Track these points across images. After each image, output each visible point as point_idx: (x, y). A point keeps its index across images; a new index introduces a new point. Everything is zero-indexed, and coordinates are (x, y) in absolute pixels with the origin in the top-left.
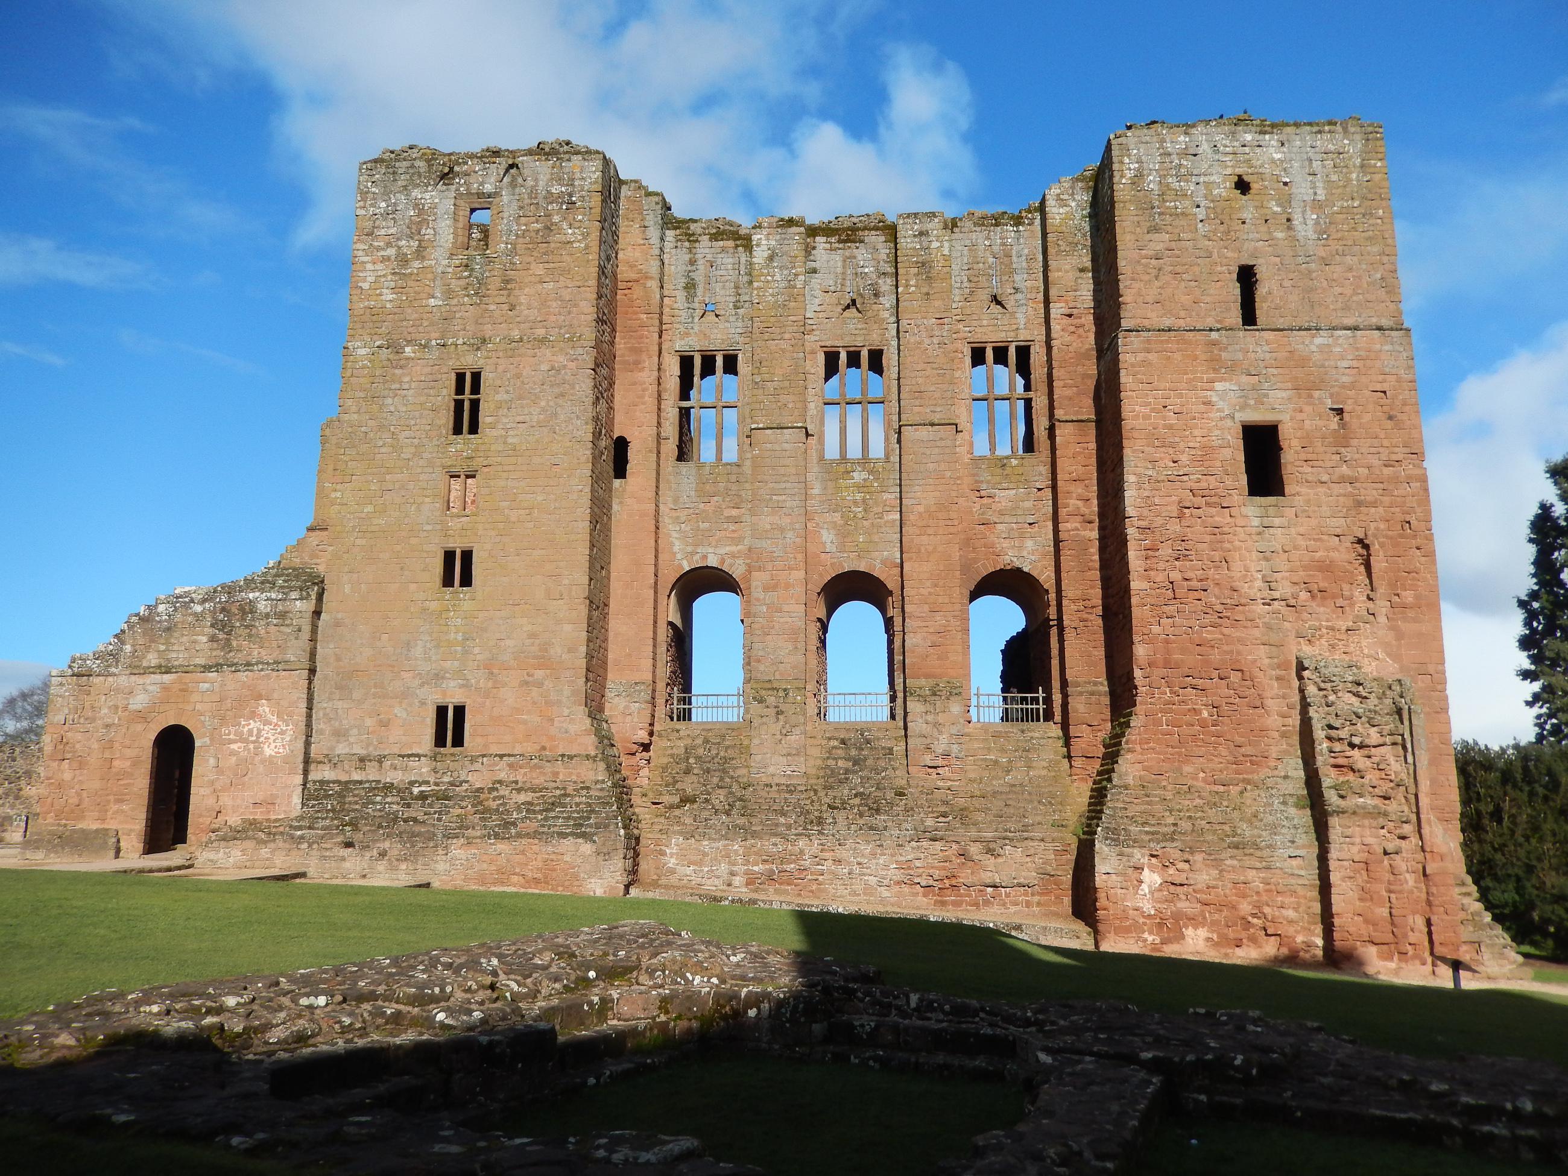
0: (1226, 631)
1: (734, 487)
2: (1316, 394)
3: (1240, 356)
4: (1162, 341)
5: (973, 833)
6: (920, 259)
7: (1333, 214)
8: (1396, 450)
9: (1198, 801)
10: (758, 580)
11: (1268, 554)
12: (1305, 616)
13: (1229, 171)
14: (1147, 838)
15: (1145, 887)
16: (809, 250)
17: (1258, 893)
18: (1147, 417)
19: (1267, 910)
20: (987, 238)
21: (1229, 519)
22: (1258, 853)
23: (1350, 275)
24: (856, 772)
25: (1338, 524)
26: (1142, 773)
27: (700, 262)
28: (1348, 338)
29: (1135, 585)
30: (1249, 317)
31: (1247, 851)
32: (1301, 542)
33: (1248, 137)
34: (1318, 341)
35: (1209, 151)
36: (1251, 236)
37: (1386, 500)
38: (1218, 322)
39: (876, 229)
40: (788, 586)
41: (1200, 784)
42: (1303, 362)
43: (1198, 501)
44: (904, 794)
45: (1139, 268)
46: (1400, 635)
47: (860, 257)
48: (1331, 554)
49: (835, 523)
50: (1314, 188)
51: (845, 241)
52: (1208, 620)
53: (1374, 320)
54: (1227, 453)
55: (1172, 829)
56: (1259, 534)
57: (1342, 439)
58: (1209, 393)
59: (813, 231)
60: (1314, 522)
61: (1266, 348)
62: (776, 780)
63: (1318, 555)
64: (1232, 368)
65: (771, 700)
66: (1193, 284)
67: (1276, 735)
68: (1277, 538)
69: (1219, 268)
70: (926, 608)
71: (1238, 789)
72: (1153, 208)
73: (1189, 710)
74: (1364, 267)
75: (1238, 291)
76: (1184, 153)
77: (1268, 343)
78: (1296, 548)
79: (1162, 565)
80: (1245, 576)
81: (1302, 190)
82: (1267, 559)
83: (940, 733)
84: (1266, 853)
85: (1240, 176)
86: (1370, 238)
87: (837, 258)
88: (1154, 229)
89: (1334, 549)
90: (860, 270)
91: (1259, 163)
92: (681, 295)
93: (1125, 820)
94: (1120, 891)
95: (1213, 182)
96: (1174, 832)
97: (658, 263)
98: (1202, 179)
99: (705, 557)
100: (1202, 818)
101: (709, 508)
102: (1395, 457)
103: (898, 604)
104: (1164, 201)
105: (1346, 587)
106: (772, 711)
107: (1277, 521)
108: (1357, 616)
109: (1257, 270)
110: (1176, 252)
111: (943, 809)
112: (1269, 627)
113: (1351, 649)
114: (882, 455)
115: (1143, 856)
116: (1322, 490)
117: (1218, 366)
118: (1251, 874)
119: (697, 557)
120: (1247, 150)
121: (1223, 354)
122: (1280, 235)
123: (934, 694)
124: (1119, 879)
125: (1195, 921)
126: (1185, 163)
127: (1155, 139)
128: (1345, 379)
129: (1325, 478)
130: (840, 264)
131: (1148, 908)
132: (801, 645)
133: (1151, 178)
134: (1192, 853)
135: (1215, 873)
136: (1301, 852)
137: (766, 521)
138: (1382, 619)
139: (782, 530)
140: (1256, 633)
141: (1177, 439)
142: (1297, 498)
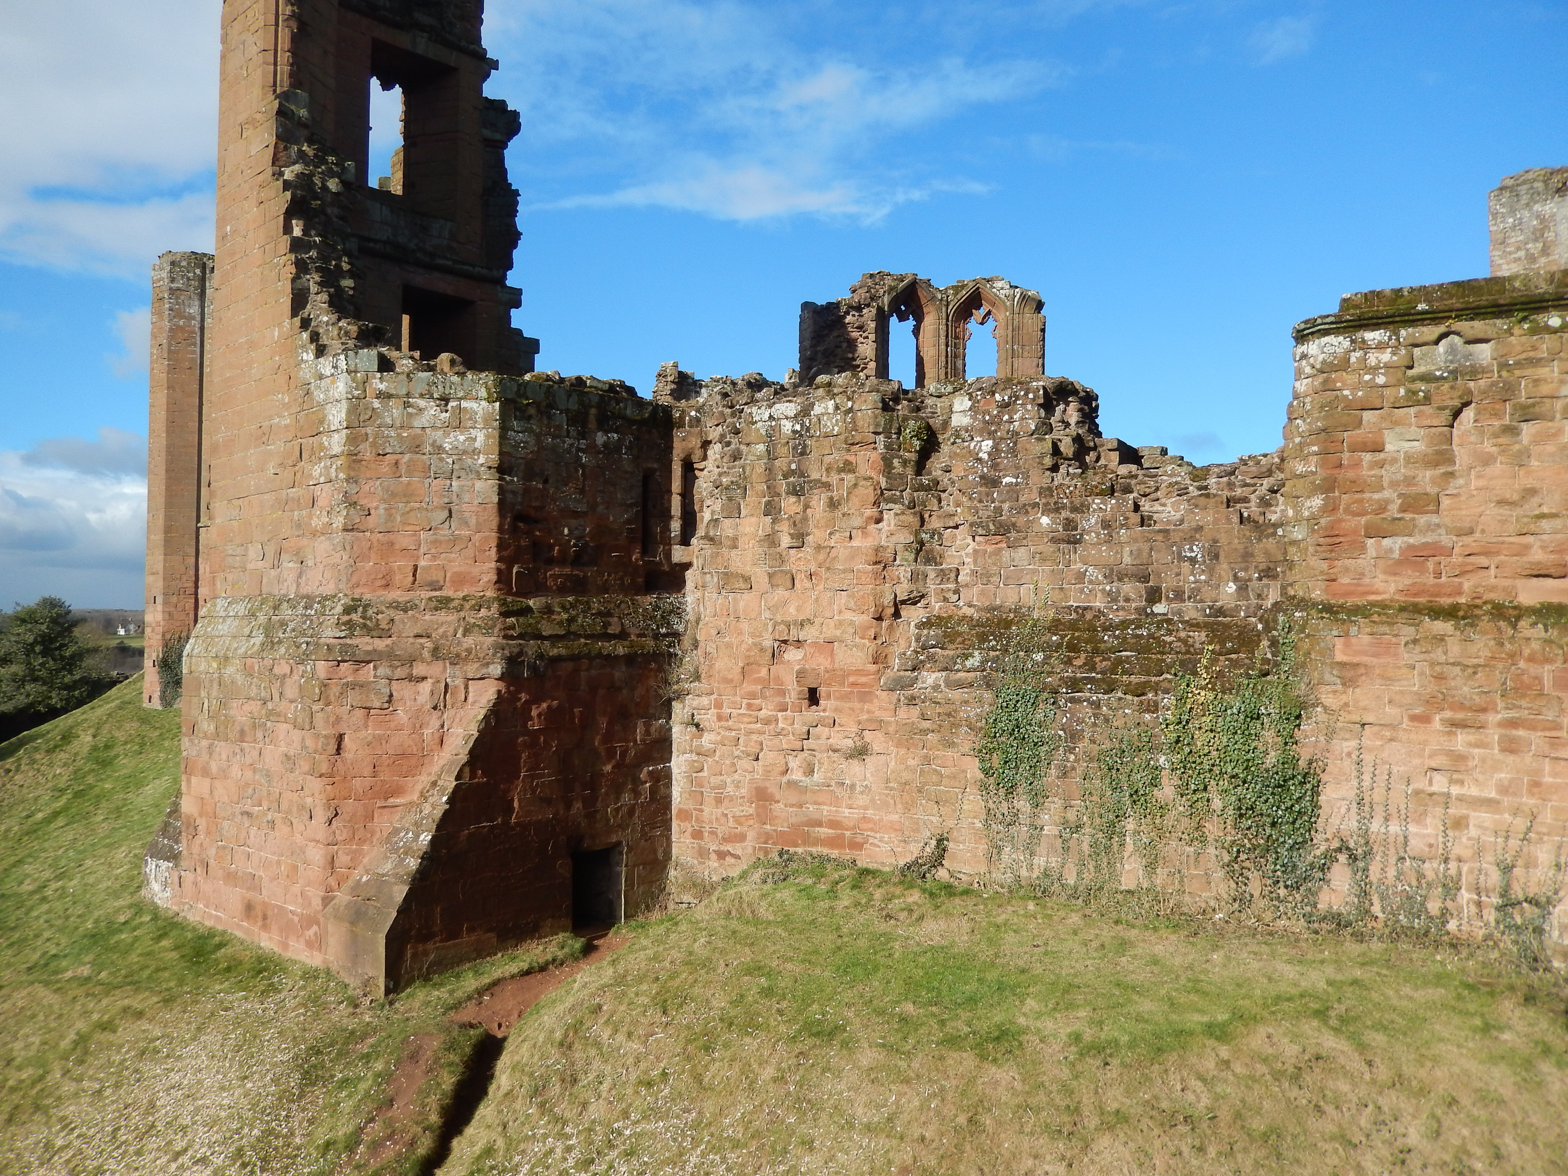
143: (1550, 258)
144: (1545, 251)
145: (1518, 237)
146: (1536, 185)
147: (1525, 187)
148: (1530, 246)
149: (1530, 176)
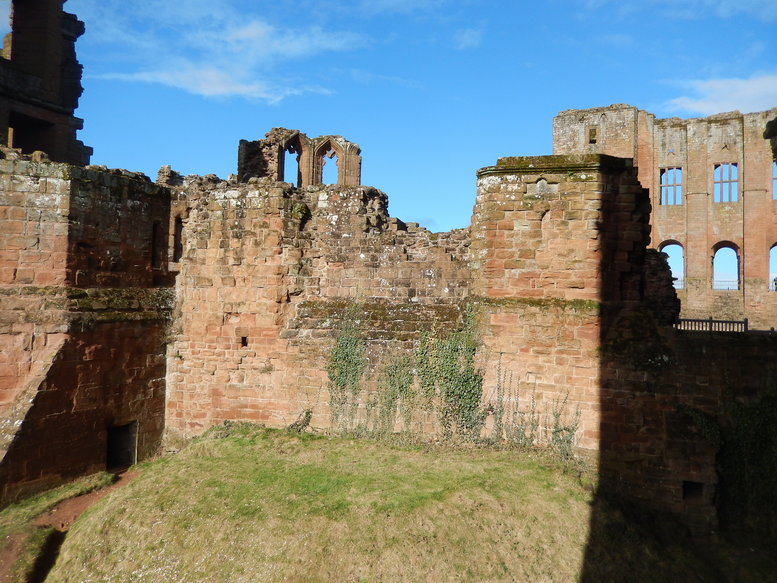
1: (680, 213)
6: (753, 130)
10: (690, 244)
16: (708, 129)
24: (725, 307)
27: (667, 136)
39: (735, 119)
40: (701, 246)
44: (742, 315)
47: (729, 130)
49: (718, 224)
51: (723, 124)
59: (710, 122)
62: (696, 309)
65: (695, 283)
70: (753, 254)
83: (757, 295)
87: (720, 130)
90: (728, 135)
92: (660, 148)
97: (652, 139)
99: (670, 237)
101: (672, 220)
103: (742, 252)
106: (695, 287)
111: (757, 320)
114: (736, 200)
119: (667, 236)
123: (755, 282)
130: (721, 133)
132: (705, 266)
137: (692, 225)
139: (699, 228)
143: (576, 149)
144: (574, 146)
145: (564, 139)
146: (572, 116)
147: (568, 117)
148: (569, 143)
149: (570, 112)
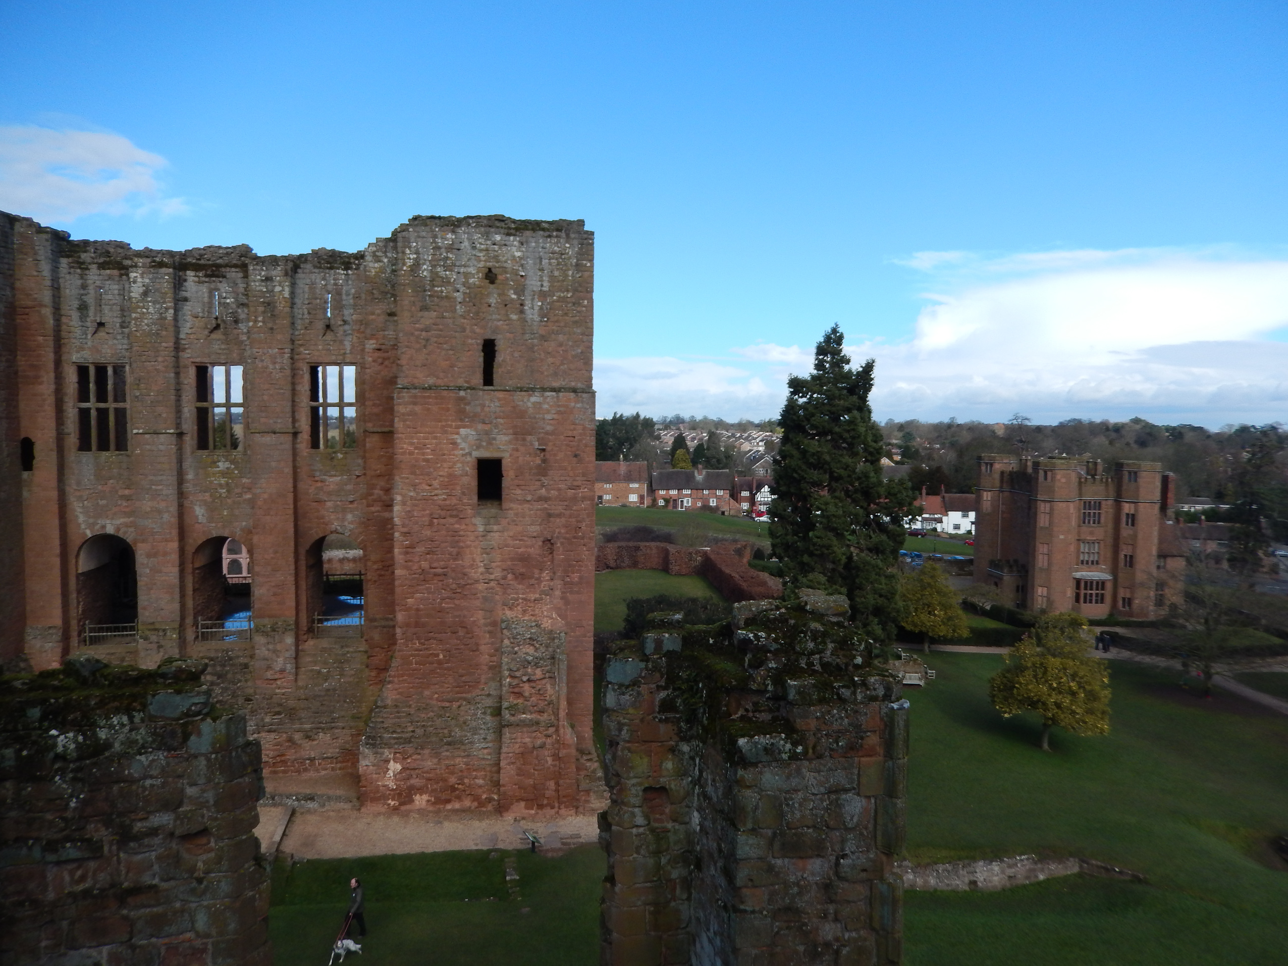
0: (457, 602)
1: (125, 473)
2: (529, 438)
3: (479, 409)
4: (425, 397)
5: (297, 726)
6: (267, 300)
7: (554, 301)
8: (578, 478)
9: (431, 714)
10: (143, 549)
11: (488, 550)
12: (509, 591)
13: (482, 264)
14: (393, 741)
15: (391, 773)
16: (179, 283)
17: (461, 771)
18: (411, 453)
19: (466, 781)
20: (324, 279)
21: (463, 527)
22: (463, 747)
23: (560, 349)
25: (534, 529)
26: (398, 697)
27: (90, 287)
28: (553, 397)
29: (398, 572)
30: (488, 380)
31: (456, 746)
32: (511, 542)
33: (498, 238)
34: (533, 399)
35: (469, 248)
36: (494, 317)
37: (568, 512)
38: (466, 382)
39: (235, 266)
40: (165, 554)
41: (434, 702)
42: (521, 414)
43: (443, 513)
44: (251, 700)
45: (412, 339)
46: (567, 602)
47: (223, 290)
48: (529, 550)
49: (205, 501)
50: (541, 281)
51: (210, 276)
52: (445, 593)
53: (573, 384)
54: (465, 480)
55: (412, 734)
56: (483, 536)
57: (543, 470)
58: (456, 436)
59: (181, 266)
60: (519, 528)
61: (497, 404)
63: (522, 550)
64: (474, 419)
65: (154, 638)
66: (451, 352)
67: (485, 668)
68: (495, 538)
69: (470, 341)
70: (270, 568)
71: (458, 704)
72: (425, 291)
73: (431, 654)
74: (570, 343)
75: (481, 360)
76: (450, 248)
77: (499, 400)
78: (507, 546)
79: (417, 559)
80: (472, 565)
81: (533, 284)
82: (488, 554)
83: (278, 657)
84: (468, 747)
85: (490, 270)
86: (575, 322)
87: (205, 288)
88: (425, 308)
89: (532, 546)
90: (222, 301)
91: (504, 259)
92: (75, 315)
93: (382, 730)
94: (374, 776)
95: (470, 273)
96: (411, 737)
97: (51, 292)
98: (462, 270)
99: (104, 527)
100: (431, 726)
101: (106, 488)
102: (576, 483)
104: (434, 286)
105: (536, 571)
106: (155, 646)
107: (495, 528)
108: (542, 591)
109: (497, 342)
110: (441, 327)
111: (277, 709)
112: (485, 599)
113: (537, 612)
115: (390, 753)
116: (526, 506)
117: (463, 417)
118: (458, 760)
119: (97, 527)
120: (496, 247)
121: (468, 408)
122: (514, 317)
123: (274, 630)
124: (375, 768)
125: (421, 790)
126: (450, 255)
127: (430, 234)
128: (549, 428)
129: (529, 498)
130: (207, 295)
131: (392, 785)
132: (177, 596)
133: (425, 267)
134: (422, 749)
135: (435, 761)
136: (490, 745)
137: (147, 505)
138: (558, 593)
139: (160, 512)
140: (477, 603)
141: (432, 470)
142: (510, 512)
